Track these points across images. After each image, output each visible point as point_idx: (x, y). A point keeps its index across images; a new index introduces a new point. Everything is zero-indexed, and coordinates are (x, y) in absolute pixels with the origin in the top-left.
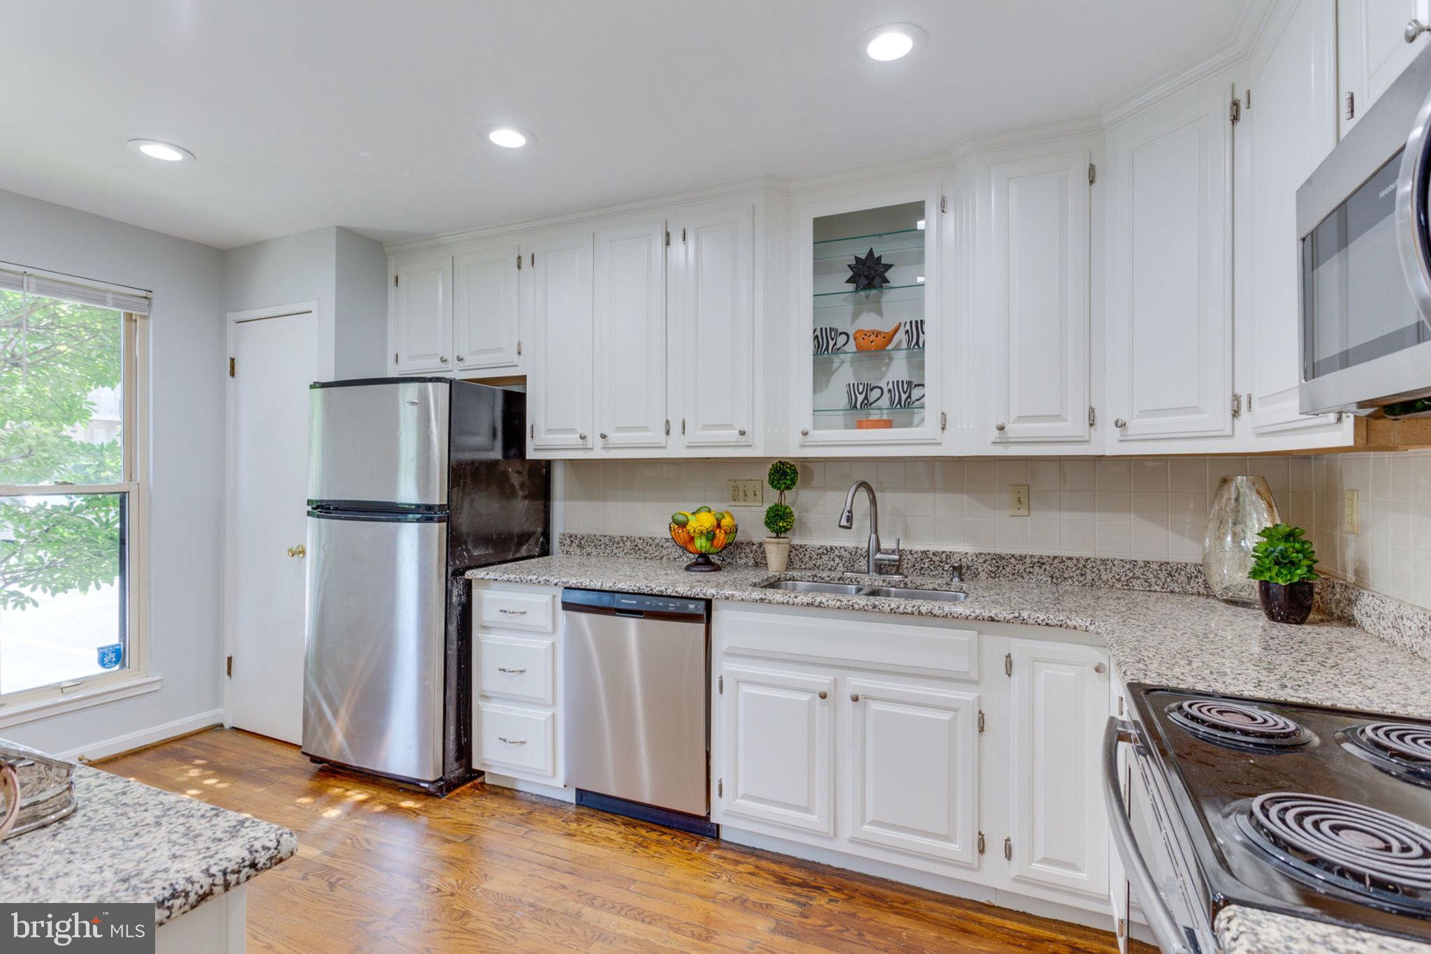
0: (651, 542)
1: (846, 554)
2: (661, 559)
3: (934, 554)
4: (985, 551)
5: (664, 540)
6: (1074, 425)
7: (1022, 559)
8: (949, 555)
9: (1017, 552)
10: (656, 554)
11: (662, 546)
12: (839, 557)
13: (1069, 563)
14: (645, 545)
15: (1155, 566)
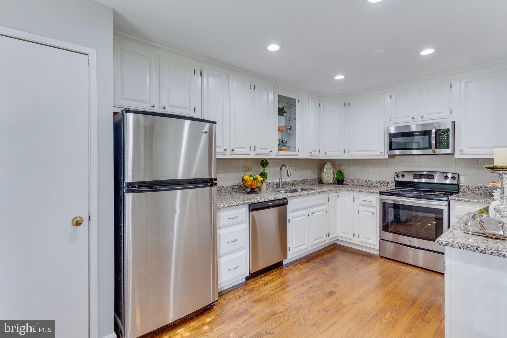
0: (222, 188)
1: (272, 184)
2: (226, 194)
3: (287, 182)
4: (294, 180)
5: (227, 187)
6: (317, 153)
7: (298, 181)
8: (289, 181)
9: (298, 179)
10: (224, 192)
11: (226, 189)
12: (271, 185)
13: (304, 181)
14: (220, 189)
15: (313, 180)
